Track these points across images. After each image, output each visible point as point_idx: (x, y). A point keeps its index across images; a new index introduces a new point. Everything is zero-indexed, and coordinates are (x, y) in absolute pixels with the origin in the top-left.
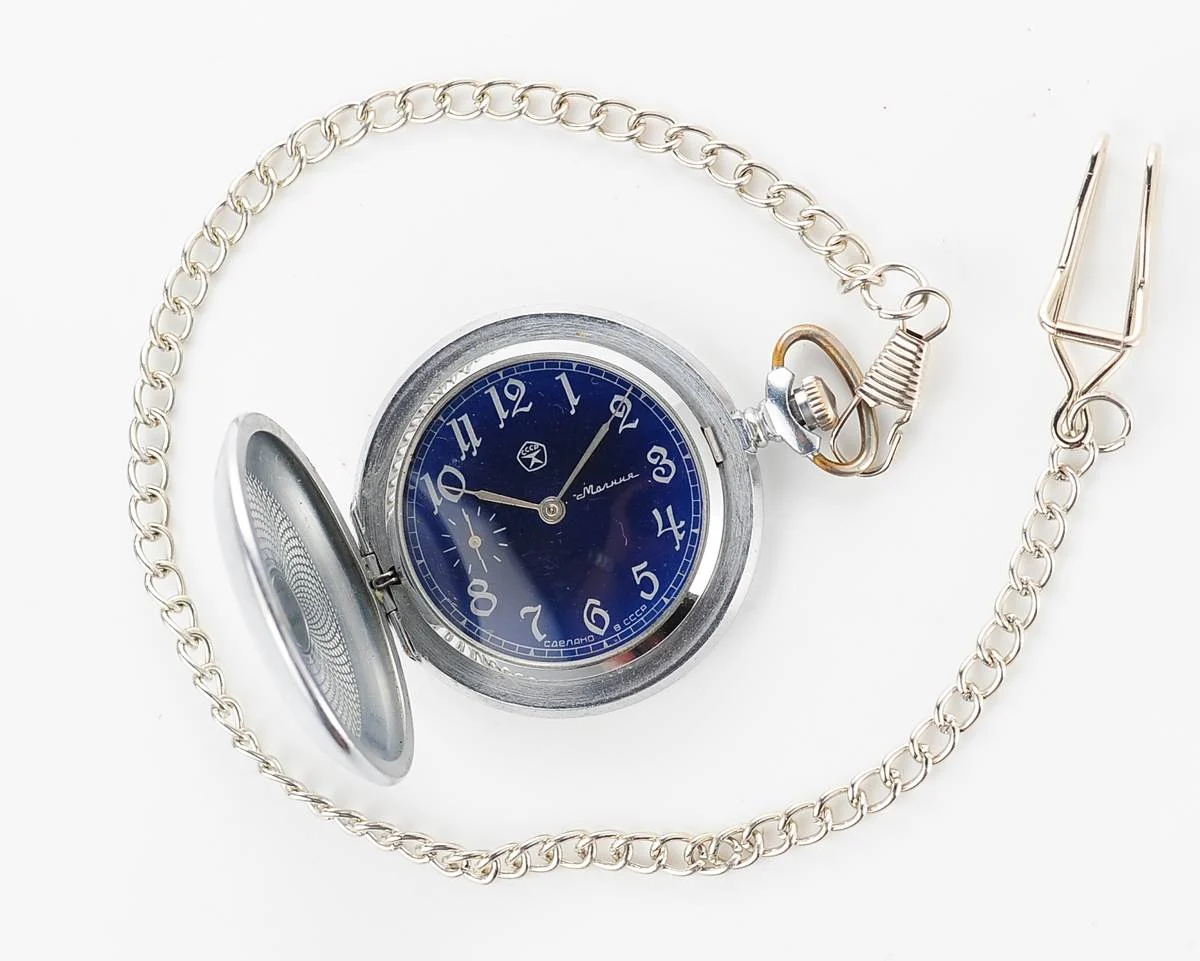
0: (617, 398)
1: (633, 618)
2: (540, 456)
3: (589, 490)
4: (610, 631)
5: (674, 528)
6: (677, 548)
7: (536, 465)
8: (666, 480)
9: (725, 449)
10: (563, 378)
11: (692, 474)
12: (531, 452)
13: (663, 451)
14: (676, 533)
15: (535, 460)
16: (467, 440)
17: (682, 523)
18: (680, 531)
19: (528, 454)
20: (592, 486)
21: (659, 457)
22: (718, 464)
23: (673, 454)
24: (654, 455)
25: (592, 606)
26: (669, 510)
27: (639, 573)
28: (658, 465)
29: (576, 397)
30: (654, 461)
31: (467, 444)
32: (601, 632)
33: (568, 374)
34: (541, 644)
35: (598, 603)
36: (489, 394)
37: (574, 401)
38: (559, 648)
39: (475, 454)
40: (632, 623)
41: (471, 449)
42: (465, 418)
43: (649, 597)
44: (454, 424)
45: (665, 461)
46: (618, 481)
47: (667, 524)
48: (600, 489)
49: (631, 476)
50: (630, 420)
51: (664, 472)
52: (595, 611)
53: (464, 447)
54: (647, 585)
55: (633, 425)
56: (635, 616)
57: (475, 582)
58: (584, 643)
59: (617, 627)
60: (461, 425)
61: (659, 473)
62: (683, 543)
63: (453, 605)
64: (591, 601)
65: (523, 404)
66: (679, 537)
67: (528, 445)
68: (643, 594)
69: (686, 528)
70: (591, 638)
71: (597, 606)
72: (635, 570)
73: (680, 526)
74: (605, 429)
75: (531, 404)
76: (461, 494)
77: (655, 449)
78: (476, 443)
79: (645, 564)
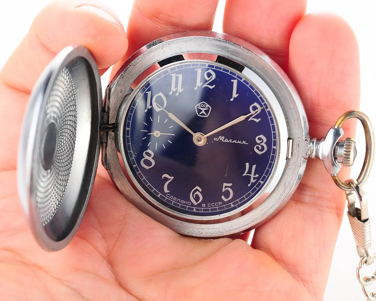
0: (256, 104)
1: (213, 205)
2: (207, 111)
3: (222, 138)
4: (199, 205)
5: (252, 176)
6: (249, 185)
7: (203, 114)
8: (260, 153)
9: (294, 153)
10: (235, 82)
11: (273, 156)
12: (203, 107)
13: (265, 139)
14: (252, 178)
15: (203, 112)
16: (176, 86)
17: (257, 176)
18: (254, 178)
19: (201, 107)
20: (224, 137)
21: (261, 141)
22: (287, 158)
23: (268, 143)
24: (260, 139)
25: (197, 190)
26: (254, 167)
27: (226, 187)
28: (259, 144)
29: (237, 94)
30: (258, 142)
31: (175, 88)
32: (195, 203)
33: (239, 82)
34: (165, 194)
35: (200, 190)
36: (197, 71)
37: (235, 95)
38: (173, 200)
39: (177, 94)
40: (211, 207)
41: (176, 91)
42: (180, 76)
43: (225, 200)
44: (174, 76)
45: (263, 144)
46: (237, 141)
47: (250, 172)
48: (227, 141)
49: (244, 142)
50: (256, 117)
51: (260, 149)
52: (197, 193)
53: (173, 89)
54: (227, 194)
55: (257, 121)
56: (214, 205)
57: (149, 151)
58: (185, 204)
59: (204, 205)
60: (177, 78)
61: (258, 148)
62: (253, 184)
63: (134, 156)
64: (197, 187)
65: (211, 84)
66: (252, 181)
67: (204, 104)
68: (223, 197)
69: (258, 179)
70: (189, 204)
71: (199, 191)
72: (225, 184)
73: (255, 176)
74: (242, 118)
75: (214, 86)
76: (161, 109)
77: (262, 136)
78: (180, 90)
79: (230, 185)
